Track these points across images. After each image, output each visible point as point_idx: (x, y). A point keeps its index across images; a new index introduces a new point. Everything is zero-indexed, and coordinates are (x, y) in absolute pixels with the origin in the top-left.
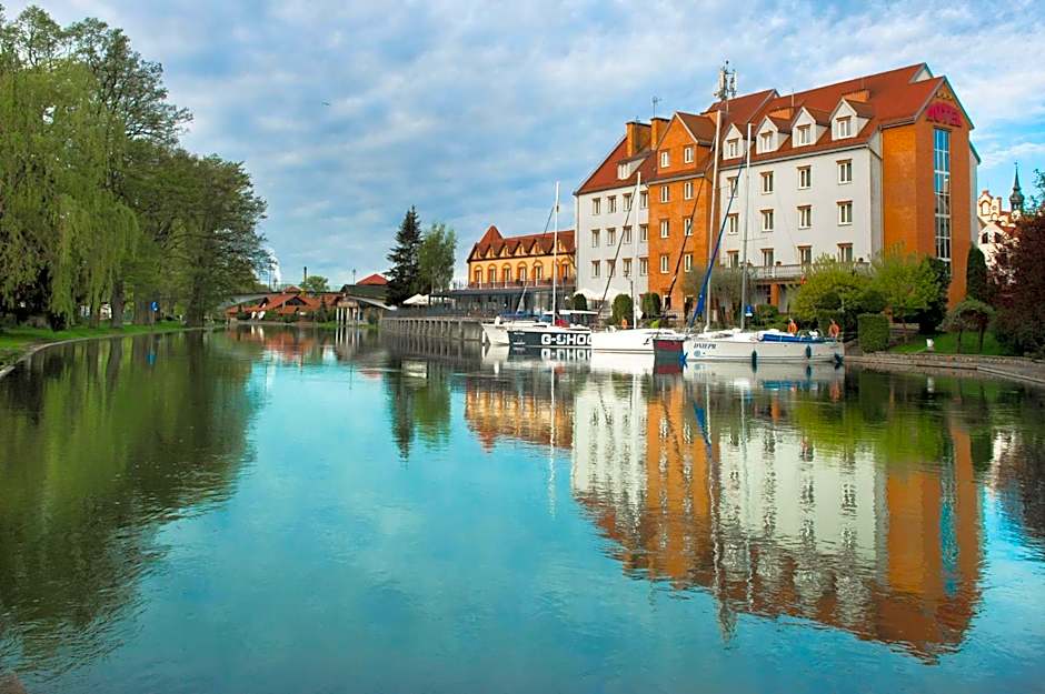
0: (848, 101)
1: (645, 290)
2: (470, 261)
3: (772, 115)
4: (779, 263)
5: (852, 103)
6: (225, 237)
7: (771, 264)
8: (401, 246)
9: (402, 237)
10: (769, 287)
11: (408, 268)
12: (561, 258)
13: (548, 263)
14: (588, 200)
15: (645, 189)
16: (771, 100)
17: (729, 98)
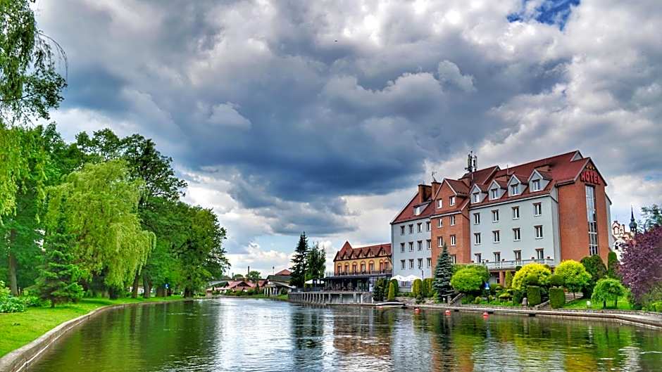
0: (538, 171)
1: (430, 276)
2: (335, 261)
3: (497, 179)
4: (503, 260)
5: (540, 172)
7: (499, 260)
8: (298, 254)
9: (299, 249)
10: (498, 273)
11: (301, 265)
12: (384, 258)
13: (377, 262)
14: (398, 227)
15: (429, 220)
16: (496, 172)
17: (473, 171)
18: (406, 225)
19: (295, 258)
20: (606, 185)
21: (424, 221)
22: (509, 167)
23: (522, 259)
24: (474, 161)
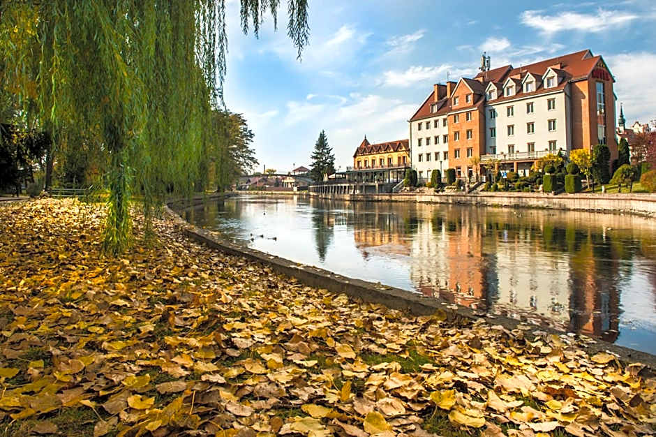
0: (553, 69)
1: (447, 168)
2: (355, 156)
3: (512, 77)
4: (518, 151)
5: (555, 70)
6: (234, 150)
7: (513, 152)
8: (318, 151)
9: (318, 146)
10: (513, 164)
11: (322, 162)
12: (402, 153)
13: (395, 156)
14: (415, 124)
15: (445, 117)
16: (509, 71)
17: (487, 70)
18: (424, 122)
19: (314, 155)
20: (614, 81)
21: (441, 118)
22: (523, 66)
23: (535, 150)
24: (488, 62)
